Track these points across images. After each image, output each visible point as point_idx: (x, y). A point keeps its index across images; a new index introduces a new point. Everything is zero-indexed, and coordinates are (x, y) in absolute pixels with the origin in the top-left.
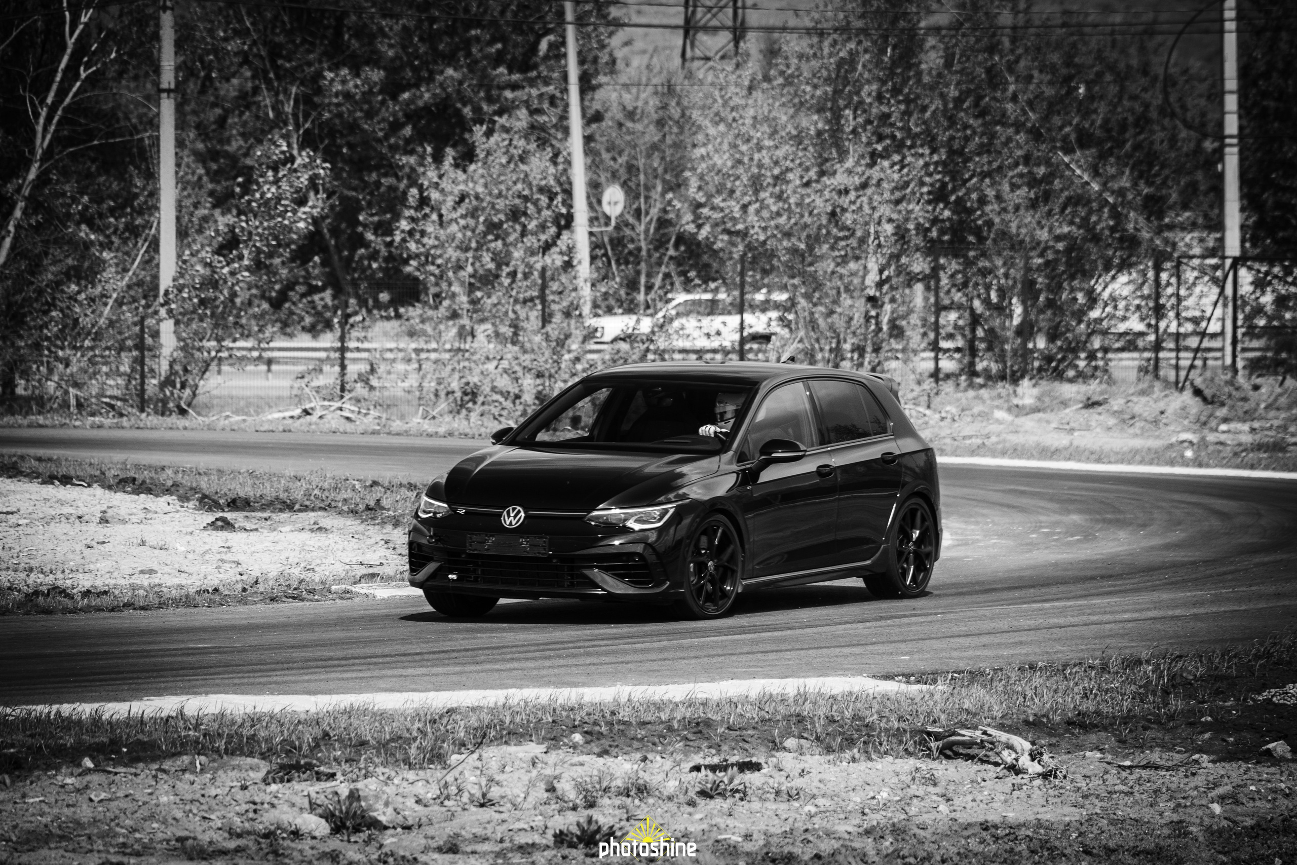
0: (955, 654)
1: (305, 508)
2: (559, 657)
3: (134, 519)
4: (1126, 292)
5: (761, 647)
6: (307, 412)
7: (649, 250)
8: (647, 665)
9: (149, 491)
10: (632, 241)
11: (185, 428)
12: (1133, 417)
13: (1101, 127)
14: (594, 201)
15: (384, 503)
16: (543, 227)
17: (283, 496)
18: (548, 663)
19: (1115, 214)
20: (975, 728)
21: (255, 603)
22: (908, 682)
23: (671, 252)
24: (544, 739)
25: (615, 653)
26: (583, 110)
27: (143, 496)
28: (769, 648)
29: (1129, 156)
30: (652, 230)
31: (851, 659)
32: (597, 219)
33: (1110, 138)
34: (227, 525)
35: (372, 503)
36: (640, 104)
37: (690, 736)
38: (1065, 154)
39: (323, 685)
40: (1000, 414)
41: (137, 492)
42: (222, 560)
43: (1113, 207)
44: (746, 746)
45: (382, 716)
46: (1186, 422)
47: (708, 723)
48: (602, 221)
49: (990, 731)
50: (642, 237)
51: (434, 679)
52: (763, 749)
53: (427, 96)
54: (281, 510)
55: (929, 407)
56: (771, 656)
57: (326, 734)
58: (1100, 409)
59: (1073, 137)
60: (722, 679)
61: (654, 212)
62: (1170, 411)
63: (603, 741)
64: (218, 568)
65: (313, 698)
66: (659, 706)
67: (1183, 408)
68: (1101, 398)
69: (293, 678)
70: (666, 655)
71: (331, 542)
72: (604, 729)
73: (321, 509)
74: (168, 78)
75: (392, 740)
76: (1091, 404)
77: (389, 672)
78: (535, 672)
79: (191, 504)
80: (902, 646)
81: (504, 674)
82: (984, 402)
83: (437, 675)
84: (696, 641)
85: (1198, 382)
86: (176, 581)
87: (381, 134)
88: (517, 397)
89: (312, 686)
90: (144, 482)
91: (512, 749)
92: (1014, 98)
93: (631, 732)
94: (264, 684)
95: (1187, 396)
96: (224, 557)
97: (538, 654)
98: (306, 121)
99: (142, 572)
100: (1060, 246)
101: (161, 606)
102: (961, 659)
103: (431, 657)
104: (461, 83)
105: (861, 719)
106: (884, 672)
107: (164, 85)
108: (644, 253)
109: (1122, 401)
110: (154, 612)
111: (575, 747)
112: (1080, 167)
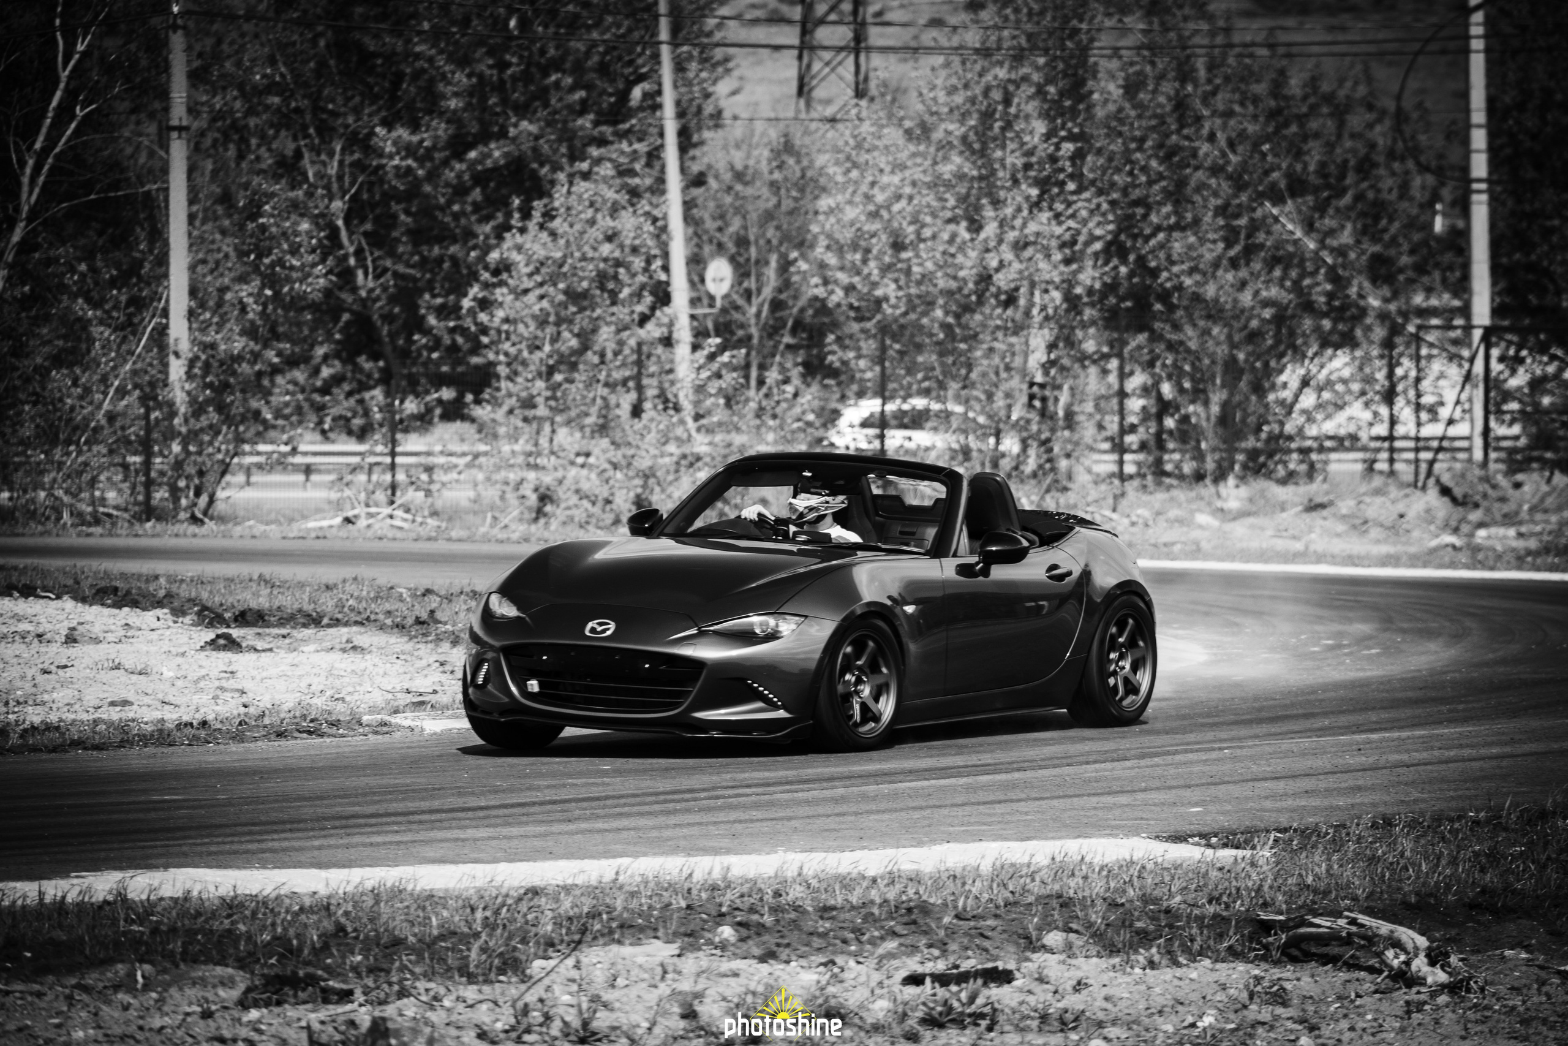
0: (1268, 804)
1: (336, 623)
2: (688, 811)
3: (111, 637)
4: (1346, 373)
5: (982, 796)
6: (348, 520)
7: (761, 338)
8: (820, 823)
9: (134, 604)
10: (742, 326)
11: (195, 536)
12: (1366, 522)
13: (1317, 172)
14: (696, 279)
15: (439, 615)
16: (638, 295)
17: (308, 608)
18: (672, 820)
19: (1334, 277)
20: (1339, 915)
21: (255, 739)
22: (1209, 845)
23: (787, 339)
24: (676, 934)
25: (772, 804)
26: (683, 170)
27: (126, 609)
28: (992, 798)
29: (1349, 208)
30: (764, 314)
31: (1117, 812)
32: (699, 299)
33: (1328, 186)
34: (232, 645)
35: (424, 616)
36: (751, 162)
37: (899, 929)
38: (1274, 205)
39: (340, 854)
40: (1203, 518)
41: (118, 605)
42: (221, 688)
43: (1332, 269)
44: (987, 944)
45: (429, 900)
46: (1432, 528)
47: (925, 909)
48: (705, 301)
49: (1363, 919)
50: (753, 321)
51: (505, 844)
52: (1012, 949)
53: (497, 154)
54: (305, 626)
55: (1114, 510)
56: (999, 809)
57: (341, 929)
58: (1325, 513)
59: (1283, 185)
60: (933, 842)
61: (767, 292)
62: (1411, 514)
63: (766, 938)
64: (215, 698)
65: (323, 874)
66: (846, 882)
67: (1428, 511)
68: (1324, 499)
69: (296, 844)
70: (844, 808)
71: (369, 664)
72: (768, 919)
73: (356, 623)
74: (178, 113)
75: (442, 937)
76: (1313, 507)
77: (439, 834)
78: (655, 833)
79: (188, 620)
80: (1187, 793)
81: (610, 836)
82: (1180, 505)
83: (510, 838)
84: (885, 788)
85: (1446, 479)
86: (158, 715)
87: (442, 200)
88: (608, 502)
89: (325, 855)
90: (128, 593)
91: (627, 950)
92: (1212, 138)
93: (809, 925)
94: (253, 853)
95: (1432, 497)
96: (224, 684)
97: (656, 807)
98: (352, 184)
99: (113, 704)
100: (1267, 313)
101: (122, 744)
102: (1279, 811)
103: (501, 812)
104: (537, 138)
105: (1156, 901)
106: (1171, 830)
107: (175, 122)
108: (755, 341)
109: (1352, 503)
110: (111, 753)
111: (723, 946)
112: (1292, 221)
